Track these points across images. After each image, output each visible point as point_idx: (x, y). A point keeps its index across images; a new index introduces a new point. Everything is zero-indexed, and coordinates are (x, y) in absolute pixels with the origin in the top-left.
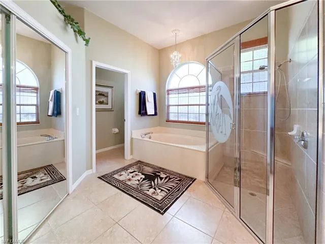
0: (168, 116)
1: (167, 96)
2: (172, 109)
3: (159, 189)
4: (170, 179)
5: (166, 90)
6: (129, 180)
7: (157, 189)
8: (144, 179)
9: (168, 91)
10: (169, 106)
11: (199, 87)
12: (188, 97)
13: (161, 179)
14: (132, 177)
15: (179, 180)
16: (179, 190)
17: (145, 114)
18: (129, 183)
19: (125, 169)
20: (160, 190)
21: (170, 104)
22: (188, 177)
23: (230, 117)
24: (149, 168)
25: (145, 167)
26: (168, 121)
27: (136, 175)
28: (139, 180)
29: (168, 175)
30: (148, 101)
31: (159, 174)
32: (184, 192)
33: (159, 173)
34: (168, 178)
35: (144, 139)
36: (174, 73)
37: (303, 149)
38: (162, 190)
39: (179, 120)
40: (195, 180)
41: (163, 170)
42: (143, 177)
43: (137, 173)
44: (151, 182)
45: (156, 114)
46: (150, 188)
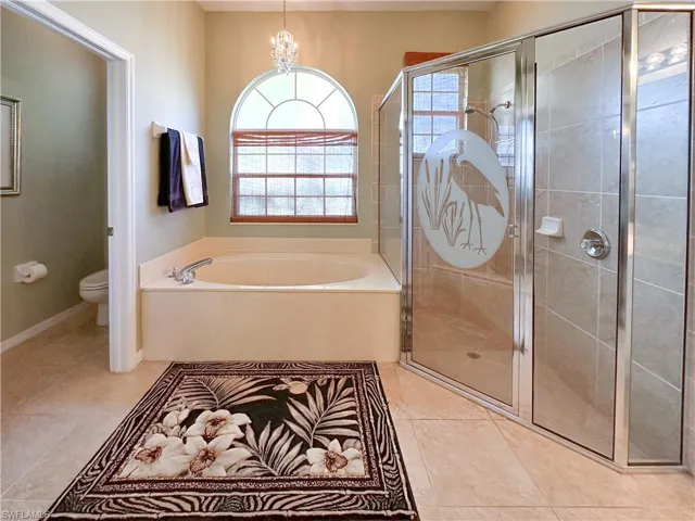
0: (235, 207)
1: (231, 149)
2: (245, 186)
3: (331, 438)
4: (324, 389)
5: (231, 132)
6: (208, 456)
7: (324, 441)
9: (237, 135)
10: (236, 177)
11: (324, 133)
12: (296, 154)
13: (302, 399)
14: (208, 439)
15: (348, 384)
16: (375, 414)
17: (183, 202)
18: (217, 471)
19: (146, 417)
20: (336, 441)
21: (241, 170)
22: (358, 365)
23: (499, 209)
25: (218, 381)
26: (236, 218)
27: (215, 422)
28: (243, 440)
29: (306, 379)
30: (189, 162)
31: (284, 387)
33: (278, 382)
35: (190, 286)
36: (253, 87)
39: (270, 213)
40: (376, 366)
41: (280, 368)
42: (243, 418)
43: (207, 415)
44: (287, 427)
45: (205, 203)
46: (302, 451)
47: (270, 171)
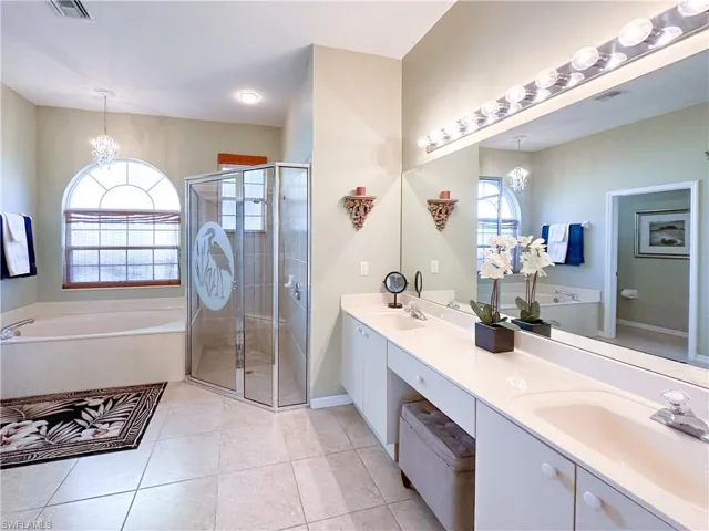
0: (68, 275)
1: (64, 225)
2: (77, 256)
3: (104, 423)
4: (115, 402)
5: (63, 210)
7: (98, 425)
8: (49, 427)
9: (68, 213)
10: (69, 250)
11: (152, 213)
12: (127, 230)
13: (96, 408)
14: (8, 436)
15: (138, 395)
16: (145, 408)
17: (5, 273)
18: (11, 448)
20: (107, 424)
21: (74, 244)
22: (152, 385)
24: (46, 404)
25: (29, 406)
26: (68, 285)
27: (17, 428)
28: (37, 433)
29: (106, 397)
30: (12, 239)
31: (84, 403)
32: (155, 407)
33: (82, 401)
34: (111, 403)
36: (87, 173)
37: (296, 300)
38: (111, 423)
39: (103, 280)
40: (166, 384)
41: (88, 393)
42: (42, 423)
43: (13, 424)
44: (75, 422)
45: (33, 271)
46: (81, 431)
47: (103, 244)
